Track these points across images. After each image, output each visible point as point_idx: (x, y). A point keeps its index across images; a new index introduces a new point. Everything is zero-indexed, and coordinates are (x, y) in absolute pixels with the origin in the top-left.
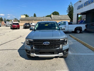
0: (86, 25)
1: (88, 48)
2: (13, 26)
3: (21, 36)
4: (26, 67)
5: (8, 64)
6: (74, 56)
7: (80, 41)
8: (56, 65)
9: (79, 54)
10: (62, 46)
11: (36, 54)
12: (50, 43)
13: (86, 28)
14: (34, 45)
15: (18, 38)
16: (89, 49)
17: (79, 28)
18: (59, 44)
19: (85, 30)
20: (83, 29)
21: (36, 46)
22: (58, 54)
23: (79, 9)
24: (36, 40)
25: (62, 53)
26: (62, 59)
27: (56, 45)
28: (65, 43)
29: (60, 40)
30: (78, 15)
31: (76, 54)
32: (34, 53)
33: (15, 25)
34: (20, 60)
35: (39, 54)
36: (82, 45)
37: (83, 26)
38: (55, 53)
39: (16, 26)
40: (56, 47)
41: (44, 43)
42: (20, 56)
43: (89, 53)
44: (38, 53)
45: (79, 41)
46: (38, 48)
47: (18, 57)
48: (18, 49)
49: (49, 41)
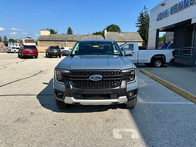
0: (173, 51)
1: (175, 93)
2: (24, 52)
3: (41, 71)
4: (55, 125)
5: (18, 120)
6: (149, 105)
7: (160, 80)
8: (113, 121)
9: (157, 103)
10: (126, 84)
11: (76, 98)
12: (104, 78)
13: (173, 57)
14: (72, 80)
15: (36, 75)
16: (178, 95)
17: (160, 57)
18: (119, 80)
19: (172, 61)
20: (168, 59)
21: (76, 83)
22: (117, 98)
23: (160, 20)
24: (75, 72)
25: (125, 97)
26: (125, 112)
27: (114, 81)
28: (131, 79)
30: (158, 31)
31: (152, 103)
32: (71, 97)
33: (28, 50)
34: (41, 112)
35: (81, 99)
36: (164, 88)
37: (168, 54)
38: (111, 96)
39: (31, 51)
40: (113, 86)
41: (92, 78)
42: (43, 105)
43: (178, 100)
44: (79, 96)
45: (158, 81)
46: (79, 86)
47: (37, 107)
48: (38, 93)
49: (100, 74)
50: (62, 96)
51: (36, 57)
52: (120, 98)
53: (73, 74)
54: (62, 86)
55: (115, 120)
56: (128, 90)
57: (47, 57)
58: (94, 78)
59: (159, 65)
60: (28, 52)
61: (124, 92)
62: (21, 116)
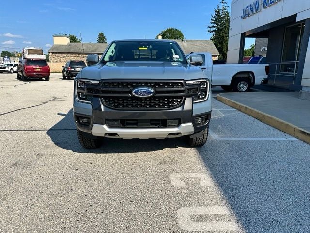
0: (266, 67)
1: (269, 127)
2: (26, 70)
3: (55, 98)
4: (77, 170)
5: (16, 164)
7: (246, 108)
8: (171, 163)
9: (241, 139)
10: (193, 103)
11: (111, 127)
12: (156, 92)
13: (266, 77)
15: (46, 103)
16: (273, 128)
17: (246, 76)
18: (181, 97)
19: (265, 82)
20: (259, 79)
21: (112, 102)
22: (178, 125)
23: (247, 18)
24: (109, 83)
25: (191, 124)
27: (173, 97)
28: (200, 97)
29: (187, 82)
30: (244, 36)
31: (233, 139)
32: (103, 124)
33: (34, 66)
34: (55, 153)
35: (118, 127)
36: (251, 119)
37: (259, 71)
38: (169, 123)
39: (37, 68)
40: (172, 106)
41: (136, 93)
42: (56, 144)
43: (273, 136)
44: (116, 123)
45: (243, 110)
46: (116, 107)
47: (48, 146)
48: (49, 127)
49: (151, 87)
50: (88, 125)
51: (47, 79)
52: (183, 125)
53: (105, 87)
54: (87, 108)
55: (174, 161)
56: (195, 113)
57: (64, 78)
58: (141, 92)
59: (245, 88)
60: (33, 70)
61: (188, 117)
62: (21, 158)
